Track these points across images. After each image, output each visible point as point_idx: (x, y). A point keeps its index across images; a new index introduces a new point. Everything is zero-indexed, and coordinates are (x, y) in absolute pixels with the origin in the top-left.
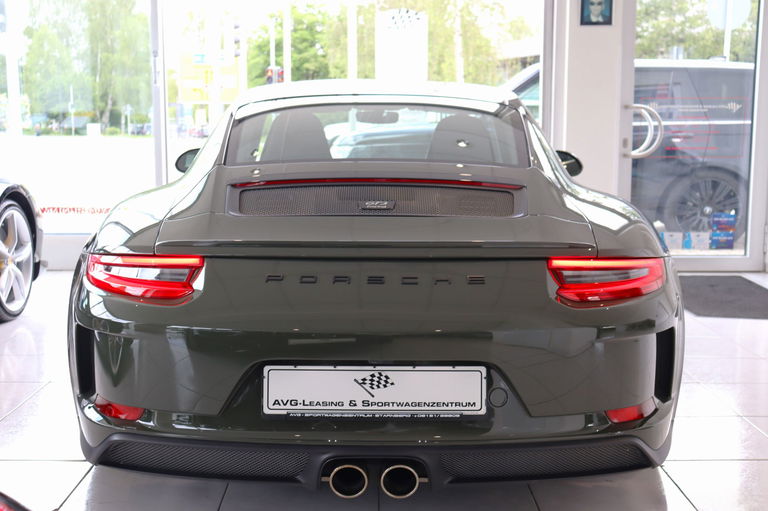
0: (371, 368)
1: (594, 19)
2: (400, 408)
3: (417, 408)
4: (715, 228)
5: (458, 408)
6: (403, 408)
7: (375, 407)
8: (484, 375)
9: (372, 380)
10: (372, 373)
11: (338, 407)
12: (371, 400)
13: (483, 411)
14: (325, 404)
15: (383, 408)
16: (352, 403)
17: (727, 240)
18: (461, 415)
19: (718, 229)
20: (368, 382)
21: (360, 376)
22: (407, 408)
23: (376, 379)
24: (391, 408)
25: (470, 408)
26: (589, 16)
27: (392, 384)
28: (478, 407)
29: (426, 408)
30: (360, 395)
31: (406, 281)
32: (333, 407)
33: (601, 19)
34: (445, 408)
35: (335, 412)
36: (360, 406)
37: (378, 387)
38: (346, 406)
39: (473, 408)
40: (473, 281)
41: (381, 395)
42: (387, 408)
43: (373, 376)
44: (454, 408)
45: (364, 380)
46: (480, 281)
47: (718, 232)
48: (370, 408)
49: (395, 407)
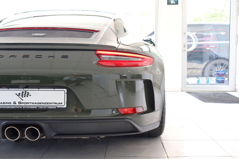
0: (22, 89)
1: (172, 3)
2: (33, 105)
3: (40, 105)
4: (217, 76)
5: (55, 105)
6: (34, 105)
7: (23, 104)
8: (66, 92)
9: (22, 94)
10: (22, 91)
11: (9, 104)
12: (22, 101)
13: (65, 106)
14: (4, 103)
15: (26, 105)
16: (14, 103)
17: (222, 80)
18: (56, 107)
19: (219, 76)
20: (21, 95)
21: (18, 92)
22: (36, 105)
23: (24, 93)
24: (29, 104)
25: (60, 105)
26: (170, 2)
27: (30, 95)
28: (63, 104)
29: (43, 105)
30: (17, 100)
31: (37, 56)
32: (7, 104)
33: (174, 3)
34: (50, 105)
35: (7, 106)
36: (17, 104)
37: (25, 97)
38: (12, 104)
39: (61, 105)
40: (64, 57)
41: (26, 100)
42: (28, 105)
43: (23, 92)
44: (54, 105)
45: (19, 94)
46: (66, 57)
47: (219, 77)
48: (21, 105)
49: (31, 104)
